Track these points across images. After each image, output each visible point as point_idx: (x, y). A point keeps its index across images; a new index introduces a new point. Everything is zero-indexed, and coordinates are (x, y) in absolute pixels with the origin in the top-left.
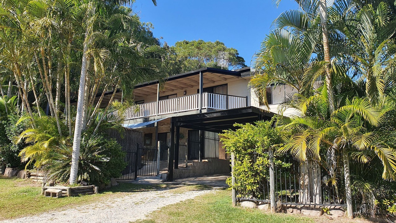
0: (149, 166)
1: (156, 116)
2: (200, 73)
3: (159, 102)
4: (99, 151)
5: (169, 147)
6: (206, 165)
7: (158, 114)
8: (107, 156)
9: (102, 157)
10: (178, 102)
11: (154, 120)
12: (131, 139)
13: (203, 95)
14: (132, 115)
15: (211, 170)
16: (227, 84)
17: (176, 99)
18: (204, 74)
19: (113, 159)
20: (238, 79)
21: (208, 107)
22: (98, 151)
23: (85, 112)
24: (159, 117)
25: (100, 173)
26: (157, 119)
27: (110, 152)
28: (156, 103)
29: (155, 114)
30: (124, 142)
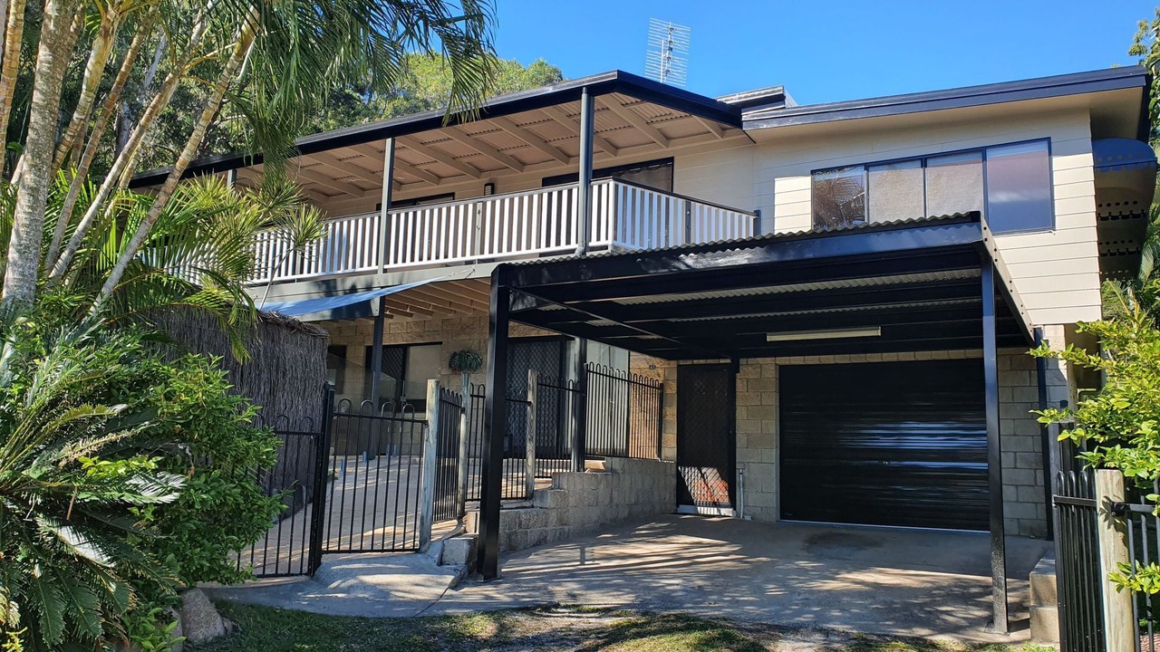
0: (349, 487)
1: (375, 272)
2: (584, 96)
3: (389, 217)
4: (112, 437)
5: (463, 411)
6: (602, 486)
7: (386, 267)
8: (162, 466)
9: (130, 474)
10: (479, 217)
11: (369, 288)
12: (281, 364)
13: (595, 189)
14: (284, 255)
15: (617, 506)
16: (672, 159)
17: (471, 207)
18: (601, 100)
19: (203, 478)
20: (721, 139)
21: (616, 243)
22: (100, 434)
23: (36, 200)
24: (391, 279)
25: (108, 579)
26: (382, 288)
27: (183, 440)
28: (376, 219)
29: (374, 267)
30: (246, 376)
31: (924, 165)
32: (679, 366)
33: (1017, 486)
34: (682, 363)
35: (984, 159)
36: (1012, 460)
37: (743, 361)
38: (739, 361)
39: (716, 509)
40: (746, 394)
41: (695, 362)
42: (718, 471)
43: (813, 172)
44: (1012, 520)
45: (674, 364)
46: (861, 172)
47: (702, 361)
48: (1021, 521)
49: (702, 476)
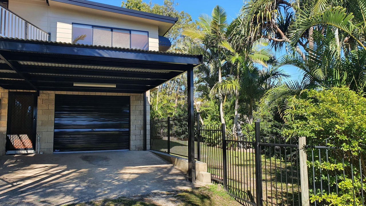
31: (112, 31)
32: (9, 92)
33: (135, 135)
34: (11, 90)
35: (130, 33)
36: (134, 127)
37: (41, 92)
38: (39, 92)
39: (25, 151)
40: (42, 105)
41: (18, 90)
42: (28, 136)
43: (73, 23)
44: (133, 145)
45: (7, 91)
46: (90, 28)
47: (21, 91)
48: (136, 146)
49: (20, 138)
